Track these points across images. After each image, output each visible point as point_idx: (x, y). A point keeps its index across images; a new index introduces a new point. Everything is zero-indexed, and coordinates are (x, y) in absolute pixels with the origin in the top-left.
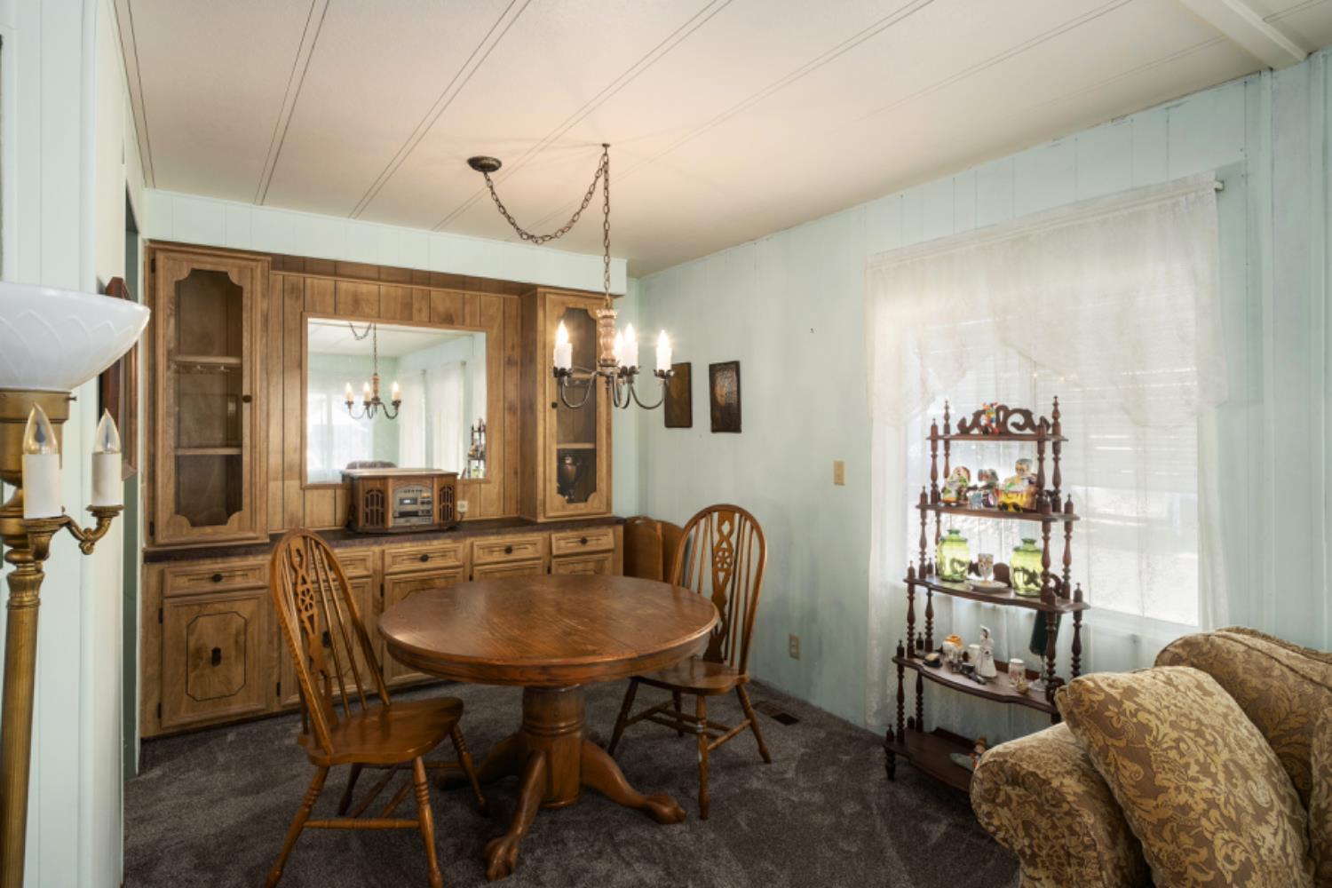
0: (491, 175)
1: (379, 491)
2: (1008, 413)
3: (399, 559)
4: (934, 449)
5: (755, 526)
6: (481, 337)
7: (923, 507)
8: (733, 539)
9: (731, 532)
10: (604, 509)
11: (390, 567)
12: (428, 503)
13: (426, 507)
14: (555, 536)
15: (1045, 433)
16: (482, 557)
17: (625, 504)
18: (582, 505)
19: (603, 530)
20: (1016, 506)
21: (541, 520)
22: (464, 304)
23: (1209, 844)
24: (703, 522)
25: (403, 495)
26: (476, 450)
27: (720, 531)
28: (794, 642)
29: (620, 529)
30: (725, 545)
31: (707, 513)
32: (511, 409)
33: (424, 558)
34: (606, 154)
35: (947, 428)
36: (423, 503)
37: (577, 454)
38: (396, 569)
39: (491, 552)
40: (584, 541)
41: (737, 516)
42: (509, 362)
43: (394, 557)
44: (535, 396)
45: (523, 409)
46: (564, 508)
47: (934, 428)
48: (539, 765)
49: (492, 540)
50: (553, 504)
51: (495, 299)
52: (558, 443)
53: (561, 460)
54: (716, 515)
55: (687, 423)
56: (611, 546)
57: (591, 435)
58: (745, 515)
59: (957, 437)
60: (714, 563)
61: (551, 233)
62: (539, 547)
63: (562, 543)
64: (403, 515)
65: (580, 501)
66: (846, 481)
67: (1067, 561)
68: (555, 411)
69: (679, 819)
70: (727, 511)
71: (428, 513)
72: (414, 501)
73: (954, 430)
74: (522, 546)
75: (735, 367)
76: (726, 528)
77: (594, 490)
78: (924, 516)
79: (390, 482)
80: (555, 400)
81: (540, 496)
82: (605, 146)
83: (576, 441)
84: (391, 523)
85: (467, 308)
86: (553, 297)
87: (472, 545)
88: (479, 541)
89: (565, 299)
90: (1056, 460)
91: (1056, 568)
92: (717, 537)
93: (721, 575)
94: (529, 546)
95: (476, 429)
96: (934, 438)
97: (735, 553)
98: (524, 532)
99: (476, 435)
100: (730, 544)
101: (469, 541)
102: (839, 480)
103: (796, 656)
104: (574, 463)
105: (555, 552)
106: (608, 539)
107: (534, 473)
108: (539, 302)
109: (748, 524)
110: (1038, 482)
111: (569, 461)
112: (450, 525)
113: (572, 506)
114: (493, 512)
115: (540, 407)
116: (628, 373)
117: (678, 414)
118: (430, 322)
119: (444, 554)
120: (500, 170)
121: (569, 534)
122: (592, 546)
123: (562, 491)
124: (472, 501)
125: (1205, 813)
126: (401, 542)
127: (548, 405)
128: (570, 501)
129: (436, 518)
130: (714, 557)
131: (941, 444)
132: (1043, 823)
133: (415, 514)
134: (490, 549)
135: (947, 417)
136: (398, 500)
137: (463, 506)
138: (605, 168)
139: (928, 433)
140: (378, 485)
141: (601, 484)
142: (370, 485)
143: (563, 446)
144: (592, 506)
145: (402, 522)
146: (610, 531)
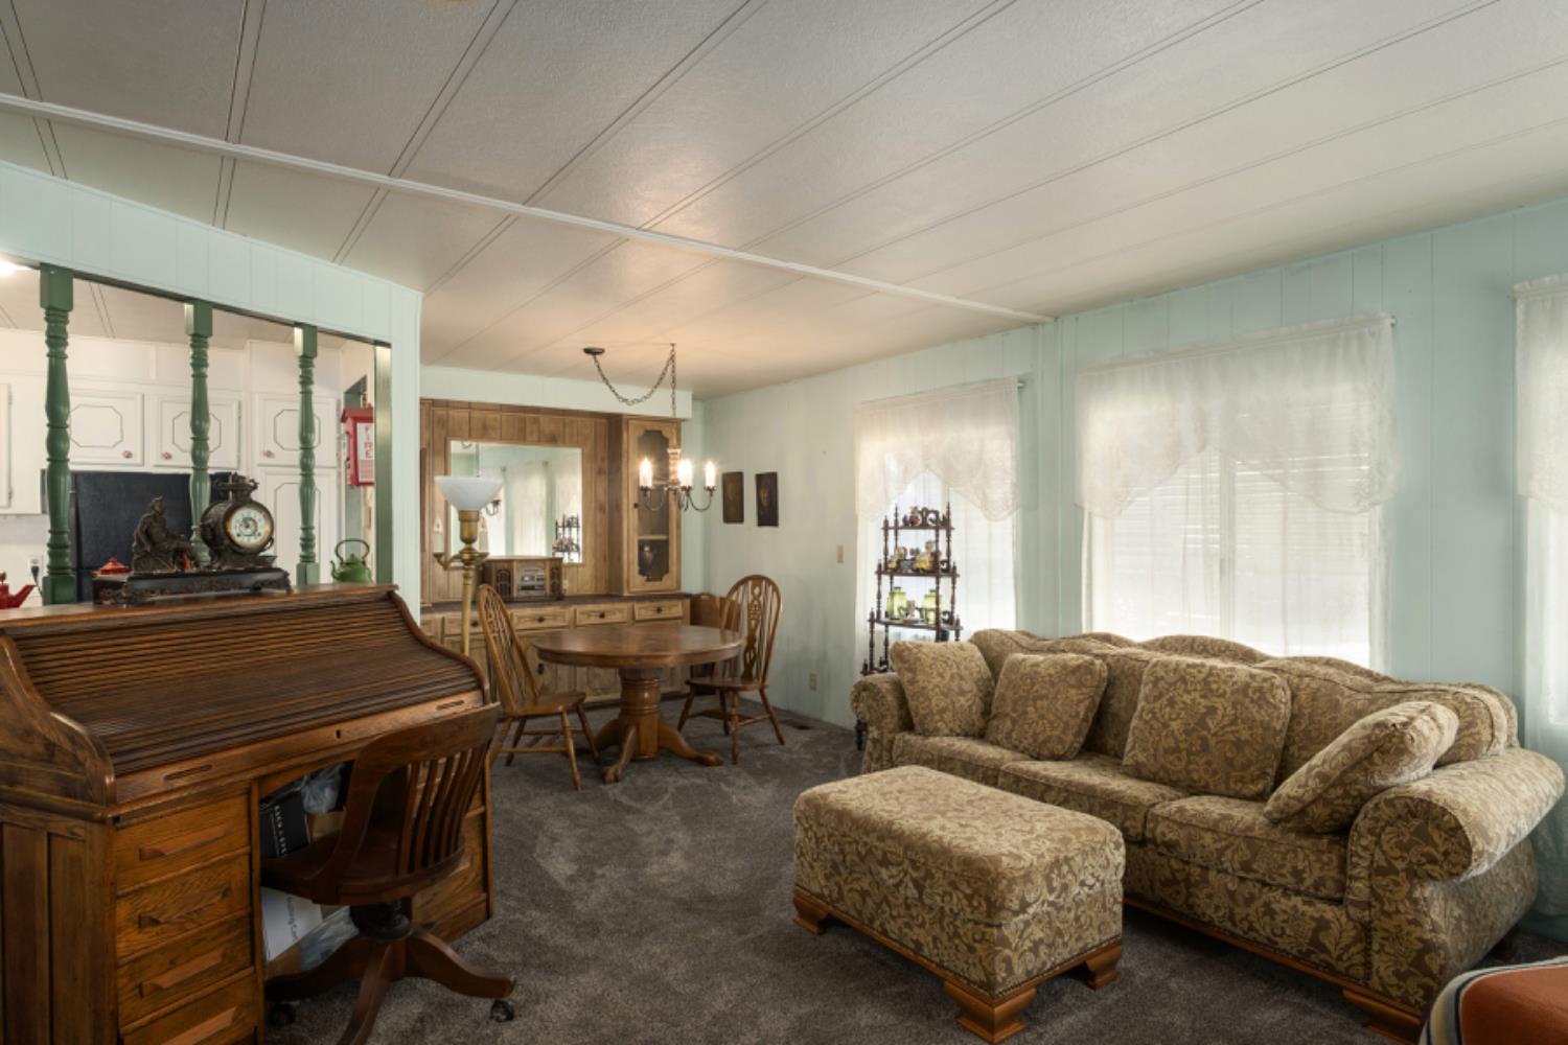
0: (598, 357)
1: (507, 570)
2: (928, 512)
3: (522, 620)
4: (886, 535)
5: (775, 589)
6: (578, 451)
7: (880, 573)
8: (761, 599)
9: (760, 594)
10: (675, 586)
11: (518, 624)
12: (543, 579)
13: (541, 583)
14: (637, 606)
15: (944, 524)
16: (582, 620)
17: (692, 583)
18: (657, 583)
19: (674, 602)
20: (923, 569)
21: (626, 594)
22: (564, 427)
23: (930, 700)
24: (742, 588)
25: (524, 573)
26: (561, 543)
27: (753, 593)
28: (813, 677)
29: (688, 602)
30: (756, 603)
31: (744, 582)
32: (601, 509)
33: (541, 620)
34: (673, 350)
35: (896, 522)
36: (538, 580)
37: (653, 544)
38: (521, 627)
39: (589, 616)
40: (659, 610)
41: (764, 583)
42: (600, 472)
43: (520, 618)
44: (621, 498)
45: (611, 507)
46: (643, 585)
47: (886, 522)
48: (631, 734)
49: (590, 607)
50: (635, 582)
51: (589, 421)
52: (639, 535)
53: (641, 548)
54: (750, 583)
55: (740, 519)
56: (680, 614)
57: (665, 529)
58: (769, 582)
59: (902, 528)
60: (749, 616)
61: (639, 398)
62: (626, 614)
63: (643, 612)
64: (524, 588)
65: (655, 580)
66: (844, 559)
67: (953, 602)
68: (636, 510)
69: (719, 763)
70: (758, 579)
71: (542, 588)
72: (532, 578)
73: (901, 523)
74: (613, 612)
75: (773, 477)
76: (757, 591)
77: (667, 571)
78: (880, 579)
79: (515, 564)
80: (636, 501)
81: (625, 576)
82: (673, 345)
83: (652, 533)
84: (515, 594)
85: (567, 430)
86: (634, 422)
87: (575, 611)
88: (580, 608)
89: (643, 423)
90: (949, 541)
91: (945, 606)
92: (751, 597)
93: (753, 622)
94: (617, 612)
95: (560, 524)
96: (886, 528)
97: (762, 608)
98: (613, 602)
99: (560, 530)
100: (759, 602)
101: (572, 608)
102: (840, 560)
103: (814, 688)
104: (651, 551)
105: (637, 618)
106: (678, 609)
107: (620, 558)
108: (624, 427)
109: (771, 588)
110: (935, 555)
111: (647, 549)
112: (557, 596)
113: (650, 584)
114: (588, 590)
115: (625, 507)
116: (687, 490)
117: (733, 513)
118: (539, 442)
119: (555, 617)
120: (604, 355)
121: (647, 604)
122: (665, 614)
123: (642, 572)
124: (571, 581)
125: (932, 690)
126: (524, 607)
127: (631, 506)
128: (648, 580)
129: (548, 591)
130: (749, 610)
131: (891, 533)
132: (874, 705)
133: (532, 588)
134: (589, 614)
135: (896, 515)
136: (520, 577)
137: (566, 584)
138: (672, 358)
139: (882, 525)
140: (506, 566)
141: (673, 567)
142: (499, 566)
143: (642, 538)
144: (666, 584)
145: (523, 593)
146: (680, 603)
